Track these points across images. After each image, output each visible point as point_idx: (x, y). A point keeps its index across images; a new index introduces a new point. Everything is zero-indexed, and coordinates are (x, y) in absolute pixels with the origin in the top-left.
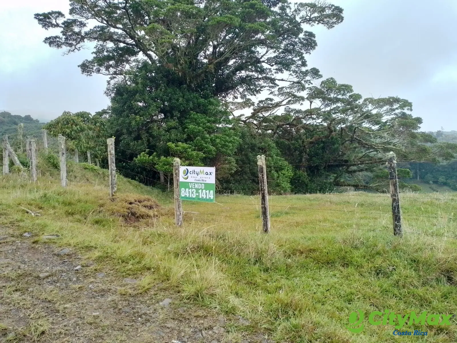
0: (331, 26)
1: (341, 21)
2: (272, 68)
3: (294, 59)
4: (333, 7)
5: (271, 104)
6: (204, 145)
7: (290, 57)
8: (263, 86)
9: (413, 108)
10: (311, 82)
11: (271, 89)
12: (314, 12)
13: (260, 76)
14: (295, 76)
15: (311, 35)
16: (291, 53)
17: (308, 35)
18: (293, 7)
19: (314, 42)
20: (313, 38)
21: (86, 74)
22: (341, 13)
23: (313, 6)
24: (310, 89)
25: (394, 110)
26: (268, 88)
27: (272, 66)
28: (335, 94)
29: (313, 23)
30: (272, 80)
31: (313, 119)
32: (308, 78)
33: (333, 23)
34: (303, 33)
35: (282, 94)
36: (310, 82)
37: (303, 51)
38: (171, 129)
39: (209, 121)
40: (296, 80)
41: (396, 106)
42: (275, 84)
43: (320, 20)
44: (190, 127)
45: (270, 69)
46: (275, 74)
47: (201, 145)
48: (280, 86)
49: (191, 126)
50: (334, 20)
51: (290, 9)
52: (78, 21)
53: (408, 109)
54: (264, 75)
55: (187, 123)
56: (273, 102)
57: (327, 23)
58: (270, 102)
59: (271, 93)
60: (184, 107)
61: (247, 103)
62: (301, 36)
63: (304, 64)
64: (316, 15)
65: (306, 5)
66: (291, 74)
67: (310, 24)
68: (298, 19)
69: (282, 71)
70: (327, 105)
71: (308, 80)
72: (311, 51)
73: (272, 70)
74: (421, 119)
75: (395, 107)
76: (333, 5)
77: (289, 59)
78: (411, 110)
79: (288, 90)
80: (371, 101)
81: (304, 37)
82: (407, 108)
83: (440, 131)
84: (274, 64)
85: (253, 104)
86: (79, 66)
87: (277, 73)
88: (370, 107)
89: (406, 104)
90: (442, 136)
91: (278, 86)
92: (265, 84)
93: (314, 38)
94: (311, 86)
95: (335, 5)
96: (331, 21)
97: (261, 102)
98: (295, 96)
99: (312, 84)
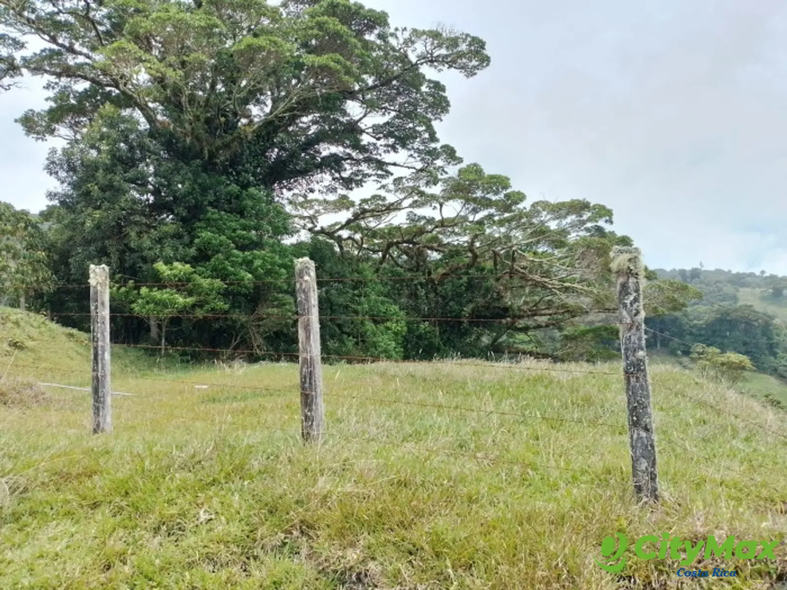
0: (471, 72)
1: (488, 65)
2: (379, 143)
3: (418, 128)
4: (469, 39)
5: (384, 205)
6: (230, 268)
7: (411, 125)
8: (367, 174)
9: (614, 219)
10: (446, 169)
11: (380, 180)
12: (440, 46)
13: (361, 157)
14: (419, 159)
15: (438, 86)
16: (411, 119)
17: (433, 87)
18: (402, 37)
19: (445, 99)
20: (441, 93)
21: (35, 136)
22: (484, 49)
23: (435, 35)
24: (445, 181)
25: (583, 223)
26: (375, 178)
27: (378, 139)
28: (483, 192)
29: (441, 67)
30: (380, 165)
31: (457, 234)
32: (439, 163)
33: (475, 67)
34: (426, 84)
35: (403, 190)
36: (443, 170)
37: (429, 115)
38: (166, 237)
39: (244, 228)
40: (419, 165)
41: (587, 215)
42: (387, 172)
43: (451, 62)
44: (203, 235)
45: (375, 144)
46: (383, 154)
47: (224, 269)
48: (395, 176)
49: (206, 235)
50: (474, 63)
51: (397, 38)
52: (9, 38)
53: (606, 221)
54: (366, 155)
55: (198, 228)
56: (387, 202)
57: (463, 68)
58: (380, 202)
59: (383, 187)
60: (195, 198)
61: (343, 203)
62: (424, 88)
63: (433, 138)
64: (443, 51)
65: (424, 33)
66: (411, 156)
67: (436, 67)
68: (413, 58)
69: (395, 150)
70: (475, 211)
71: (440, 167)
72: (443, 117)
73: (378, 145)
74: (628, 238)
75: (585, 217)
76: (467, 35)
77: (410, 128)
78: (611, 222)
79: (411, 184)
80: (545, 205)
81: (427, 90)
82: (604, 219)
83: (696, 269)
84: (381, 135)
85: (352, 204)
86: (16, 121)
87: (389, 152)
88: (545, 216)
89: (604, 212)
90: (699, 277)
91: (392, 174)
92: (370, 172)
93: (444, 90)
94: (445, 176)
95: (472, 35)
96: (471, 64)
97: (365, 201)
98: (422, 194)
99: (446, 173)
